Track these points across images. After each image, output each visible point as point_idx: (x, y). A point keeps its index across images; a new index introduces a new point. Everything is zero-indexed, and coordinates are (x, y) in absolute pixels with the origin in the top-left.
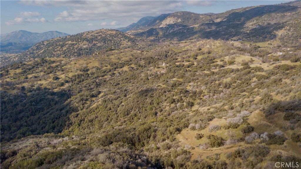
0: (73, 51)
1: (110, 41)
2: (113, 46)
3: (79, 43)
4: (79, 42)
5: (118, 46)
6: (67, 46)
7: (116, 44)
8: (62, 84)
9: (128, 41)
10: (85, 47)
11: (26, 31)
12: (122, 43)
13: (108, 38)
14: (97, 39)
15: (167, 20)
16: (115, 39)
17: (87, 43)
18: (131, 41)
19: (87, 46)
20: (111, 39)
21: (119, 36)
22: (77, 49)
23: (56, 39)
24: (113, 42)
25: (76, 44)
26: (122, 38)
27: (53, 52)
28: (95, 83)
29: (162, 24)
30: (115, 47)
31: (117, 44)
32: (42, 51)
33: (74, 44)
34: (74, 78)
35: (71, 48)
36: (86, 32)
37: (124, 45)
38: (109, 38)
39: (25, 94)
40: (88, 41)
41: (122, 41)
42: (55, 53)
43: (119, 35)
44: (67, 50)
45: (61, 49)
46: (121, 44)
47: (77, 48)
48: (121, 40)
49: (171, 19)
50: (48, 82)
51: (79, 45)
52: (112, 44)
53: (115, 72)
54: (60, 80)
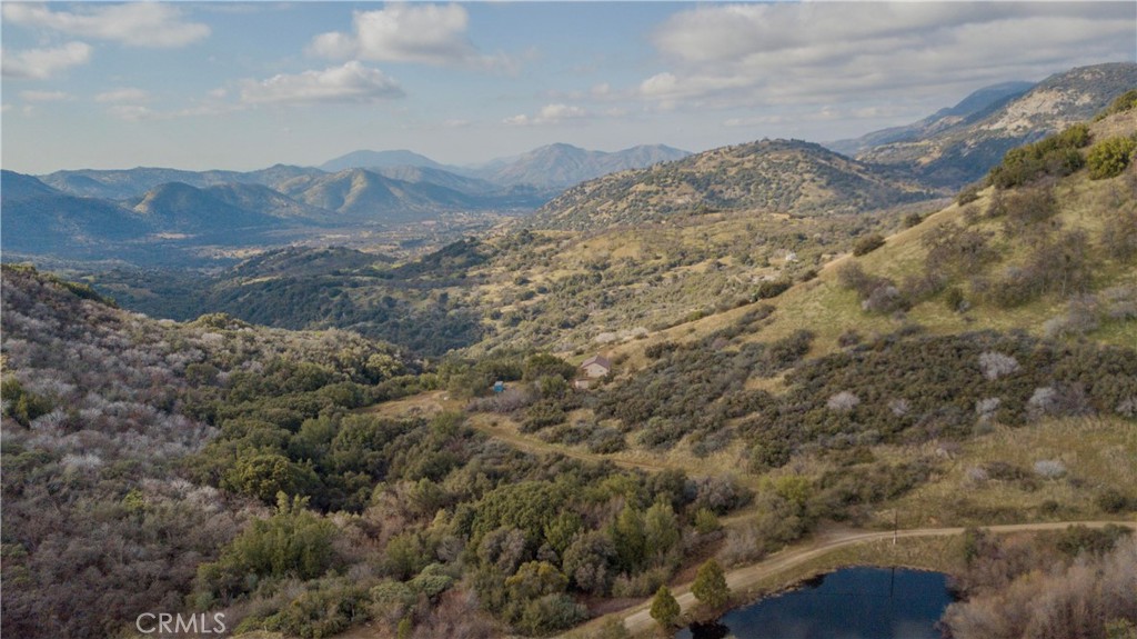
0: (644, 213)
1: (768, 182)
2: (770, 201)
3: (667, 189)
4: (666, 186)
5: (788, 200)
6: (631, 198)
7: (782, 195)
8: (529, 296)
9: (828, 184)
10: (680, 201)
11: (571, 147)
12: (804, 192)
13: (761, 172)
14: (725, 177)
15: (1028, 101)
16: (783, 176)
17: (691, 189)
18: (836, 184)
19: (687, 198)
20: (770, 175)
21: (801, 165)
22: (657, 208)
23: (620, 177)
24: (774, 186)
25: (657, 193)
26: (808, 172)
27: (591, 215)
28: (601, 298)
29: (1006, 113)
30: (777, 204)
31: (786, 193)
32: (566, 213)
33: (649, 192)
34: (562, 284)
35: (641, 204)
36: (710, 151)
37: (810, 198)
38: (764, 174)
39: (444, 310)
40: (693, 184)
41: (804, 185)
42: (596, 218)
43: (799, 162)
44: (627, 211)
45: (613, 208)
46: (801, 194)
47: (656, 205)
48: (804, 181)
49: (1048, 96)
50: (502, 287)
51: (665, 197)
52: (770, 194)
53: (663, 276)
54: (530, 285)
